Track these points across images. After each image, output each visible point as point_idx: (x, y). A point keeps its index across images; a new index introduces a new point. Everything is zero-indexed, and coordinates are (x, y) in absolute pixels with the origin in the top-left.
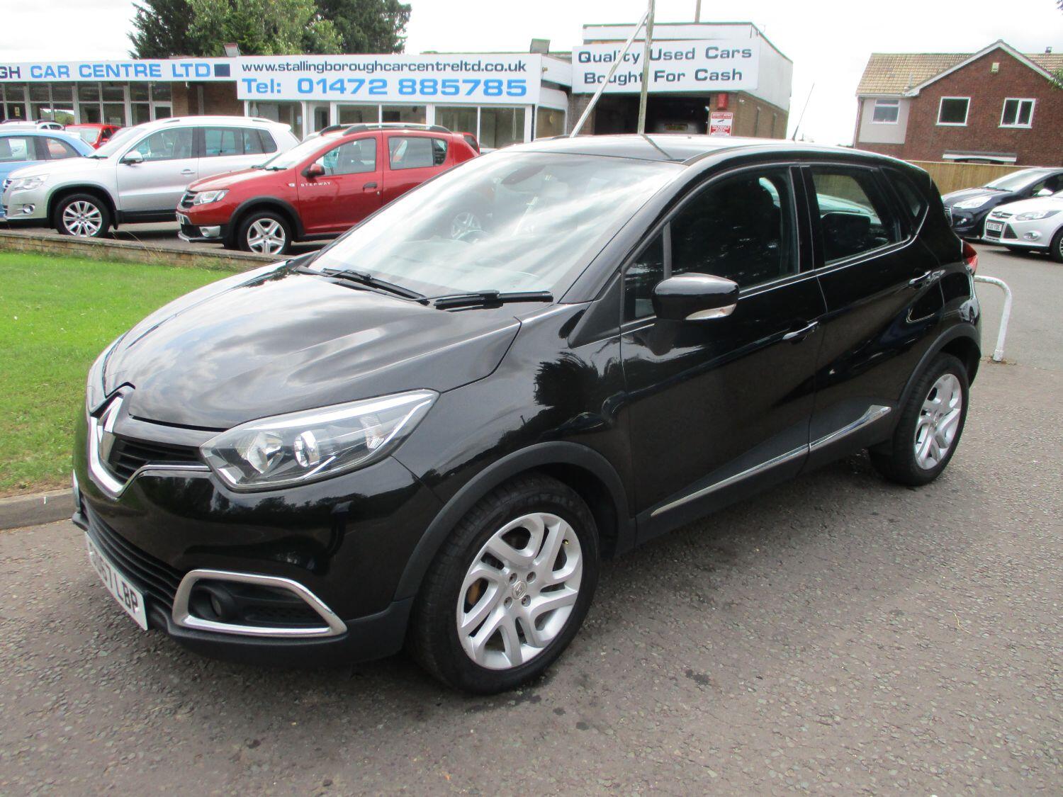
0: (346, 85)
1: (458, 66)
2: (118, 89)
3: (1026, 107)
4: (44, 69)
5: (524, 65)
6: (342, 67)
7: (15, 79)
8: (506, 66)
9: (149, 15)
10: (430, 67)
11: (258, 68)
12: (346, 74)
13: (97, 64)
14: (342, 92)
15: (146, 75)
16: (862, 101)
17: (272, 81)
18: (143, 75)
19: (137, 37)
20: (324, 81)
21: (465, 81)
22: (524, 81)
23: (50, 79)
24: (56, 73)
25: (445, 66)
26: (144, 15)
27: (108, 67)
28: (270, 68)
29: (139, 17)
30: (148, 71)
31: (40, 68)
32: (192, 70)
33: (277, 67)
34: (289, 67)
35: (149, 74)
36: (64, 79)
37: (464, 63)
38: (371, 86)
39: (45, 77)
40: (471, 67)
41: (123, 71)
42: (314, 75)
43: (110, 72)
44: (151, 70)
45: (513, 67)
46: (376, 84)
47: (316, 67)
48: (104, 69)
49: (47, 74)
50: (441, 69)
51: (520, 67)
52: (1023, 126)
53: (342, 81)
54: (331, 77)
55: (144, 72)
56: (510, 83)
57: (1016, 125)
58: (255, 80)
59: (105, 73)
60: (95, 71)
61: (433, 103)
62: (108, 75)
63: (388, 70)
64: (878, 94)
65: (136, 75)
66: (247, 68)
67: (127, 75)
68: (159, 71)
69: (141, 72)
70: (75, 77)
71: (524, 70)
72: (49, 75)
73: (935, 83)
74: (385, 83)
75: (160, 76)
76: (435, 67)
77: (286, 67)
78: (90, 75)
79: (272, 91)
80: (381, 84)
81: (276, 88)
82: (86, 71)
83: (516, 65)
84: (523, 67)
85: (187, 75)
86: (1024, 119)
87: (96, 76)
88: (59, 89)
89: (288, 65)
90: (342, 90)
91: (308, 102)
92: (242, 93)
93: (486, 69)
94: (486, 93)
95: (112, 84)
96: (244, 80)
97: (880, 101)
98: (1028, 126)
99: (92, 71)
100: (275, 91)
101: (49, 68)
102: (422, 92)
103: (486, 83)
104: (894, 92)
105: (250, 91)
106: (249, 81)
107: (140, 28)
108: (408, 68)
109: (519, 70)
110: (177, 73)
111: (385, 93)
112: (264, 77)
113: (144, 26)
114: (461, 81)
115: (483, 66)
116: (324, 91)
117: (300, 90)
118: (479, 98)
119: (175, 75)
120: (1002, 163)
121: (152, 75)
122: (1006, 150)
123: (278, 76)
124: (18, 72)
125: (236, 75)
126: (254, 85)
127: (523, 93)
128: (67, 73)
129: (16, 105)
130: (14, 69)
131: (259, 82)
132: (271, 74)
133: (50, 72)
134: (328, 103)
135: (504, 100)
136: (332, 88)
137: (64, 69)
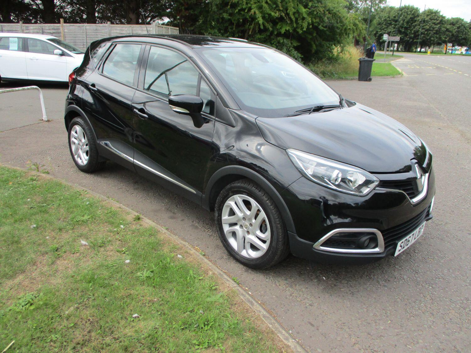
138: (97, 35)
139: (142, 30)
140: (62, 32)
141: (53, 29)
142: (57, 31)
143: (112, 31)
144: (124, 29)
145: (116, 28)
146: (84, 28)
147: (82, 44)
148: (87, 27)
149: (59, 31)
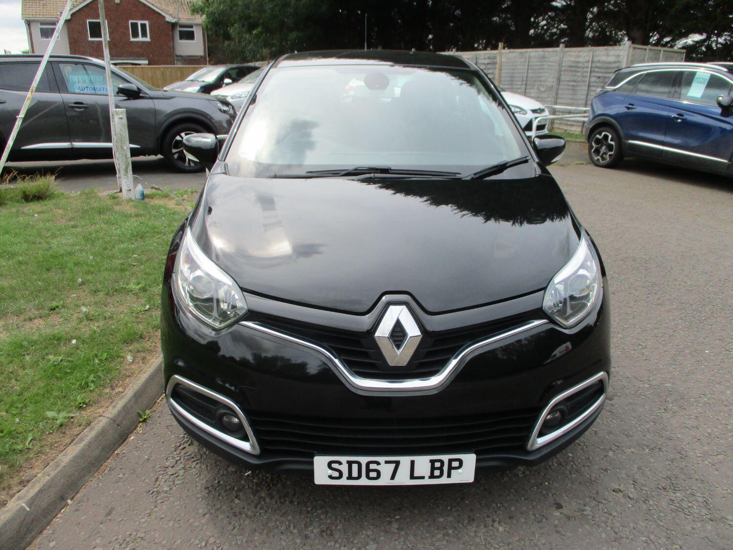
3: (143, 26)
16: (29, 23)
52: (144, 39)
57: (140, 39)
64: (41, 18)
73: (80, 10)
86: (144, 34)
97: (42, 24)
98: (148, 39)
104: (51, 16)
120: (140, 65)
122: (139, 56)
138: (543, 65)
139: (608, 56)
140: (498, 62)
141: (489, 58)
142: (493, 60)
143: (565, 59)
144: (581, 54)
145: (570, 53)
146: (527, 55)
147: (521, 80)
148: (532, 54)
149: (495, 60)
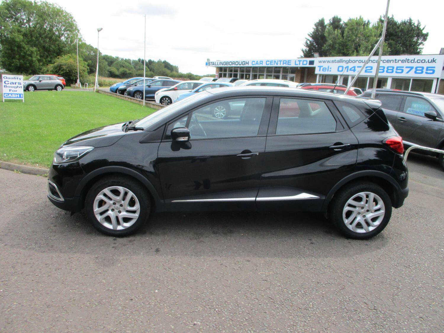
0: (356, 68)
1: (405, 61)
2: (279, 69)
4: (256, 62)
5: (436, 60)
6: (355, 61)
7: (247, 65)
8: (427, 61)
9: (310, 42)
10: (392, 61)
11: (324, 62)
12: (357, 64)
13: (271, 60)
14: (354, 72)
15: (286, 64)
17: (328, 67)
18: (285, 64)
19: (304, 50)
20: (348, 67)
21: (407, 67)
22: (434, 67)
23: (257, 66)
24: (259, 63)
25: (399, 60)
26: (308, 42)
27: (275, 61)
28: (329, 62)
29: (306, 43)
30: (287, 63)
31: (254, 62)
32: (301, 63)
33: (331, 61)
34: (336, 62)
35: (287, 64)
36: (261, 65)
37: (407, 59)
38: (366, 69)
39: (256, 65)
40: (410, 61)
41: (279, 62)
42: (344, 65)
43: (275, 63)
44: (288, 63)
45: (430, 61)
46: (368, 68)
47: (346, 61)
48: (274, 62)
49: (256, 64)
50: (397, 62)
51: (434, 61)
53: (354, 67)
54: (351, 65)
55: (286, 63)
56: (427, 68)
58: (322, 66)
59: (273, 63)
60: (271, 63)
61: (391, 77)
62: (274, 64)
63: (374, 63)
65: (283, 64)
66: (320, 62)
67: (280, 64)
68: (290, 63)
69: (285, 63)
70: (264, 65)
71: (435, 62)
72: (257, 64)
74: (372, 68)
75: (290, 65)
76: (394, 61)
77: (334, 61)
78: (269, 64)
79: (328, 71)
80: (370, 68)
81: (329, 70)
82: (268, 63)
83: (432, 60)
84: (435, 61)
85: (300, 64)
87: (271, 64)
88: (261, 69)
89: (335, 60)
90: (354, 70)
91: (341, 75)
92: (317, 72)
93: (417, 62)
94: (415, 72)
95: (276, 67)
96: (318, 66)
99: (270, 63)
100: (329, 71)
101: (257, 62)
102: (387, 72)
103: (416, 68)
105: (320, 70)
106: (320, 67)
107: (306, 47)
108: (382, 62)
109: (433, 62)
110: (296, 63)
111: (371, 72)
112: (325, 65)
113: (307, 46)
114: (405, 67)
115: (416, 61)
116: (347, 71)
117: (338, 71)
118: (412, 75)
119: (295, 64)
121: (288, 64)
123: (331, 65)
124: (248, 63)
125: (316, 65)
126: (322, 68)
127: (433, 72)
128: (262, 64)
129: (248, 74)
130: (247, 62)
131: (324, 67)
132: (329, 64)
133: (257, 63)
134: (348, 76)
135: (424, 76)
136: (350, 70)
137: (261, 62)
